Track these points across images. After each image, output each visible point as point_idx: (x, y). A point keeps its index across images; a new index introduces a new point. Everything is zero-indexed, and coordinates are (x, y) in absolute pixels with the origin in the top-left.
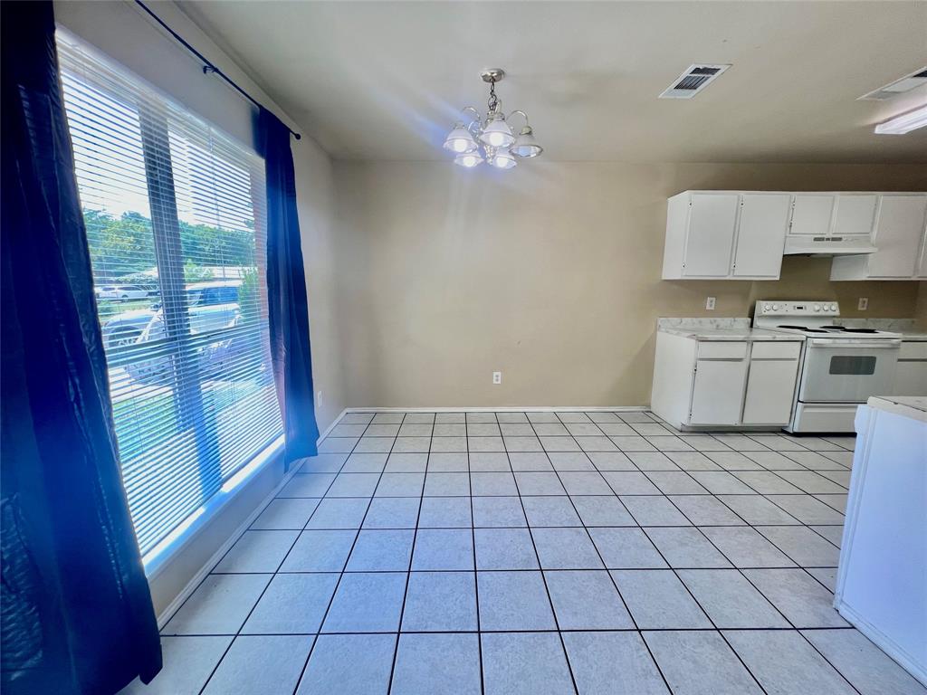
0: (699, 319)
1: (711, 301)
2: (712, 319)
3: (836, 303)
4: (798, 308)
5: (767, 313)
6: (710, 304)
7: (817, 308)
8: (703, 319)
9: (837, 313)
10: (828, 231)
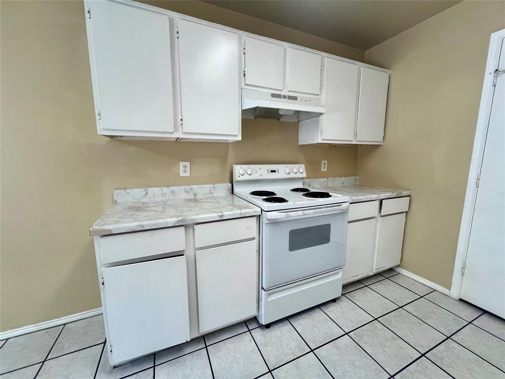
0: (172, 188)
1: (185, 167)
2: (187, 187)
3: (303, 166)
4: (272, 171)
5: (242, 178)
6: (184, 169)
7: (288, 171)
8: (175, 188)
9: (304, 175)
10: (284, 88)
